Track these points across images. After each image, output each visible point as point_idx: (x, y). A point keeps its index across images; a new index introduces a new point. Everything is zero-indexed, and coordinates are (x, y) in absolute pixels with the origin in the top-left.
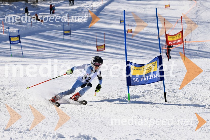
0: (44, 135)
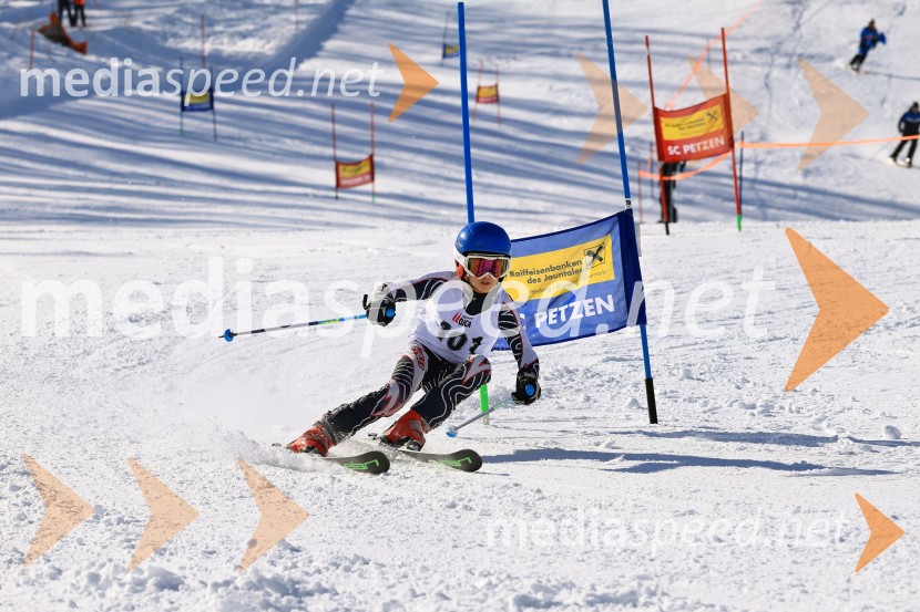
0: (94, 578)
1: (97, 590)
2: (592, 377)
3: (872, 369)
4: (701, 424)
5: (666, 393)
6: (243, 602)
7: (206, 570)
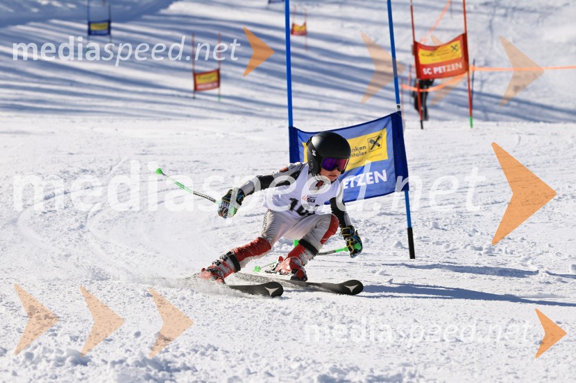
1: (31, 364)
2: (370, 226)
3: (563, 225)
4: (445, 260)
5: (421, 238)
6: (132, 375)
7: (106, 352)
